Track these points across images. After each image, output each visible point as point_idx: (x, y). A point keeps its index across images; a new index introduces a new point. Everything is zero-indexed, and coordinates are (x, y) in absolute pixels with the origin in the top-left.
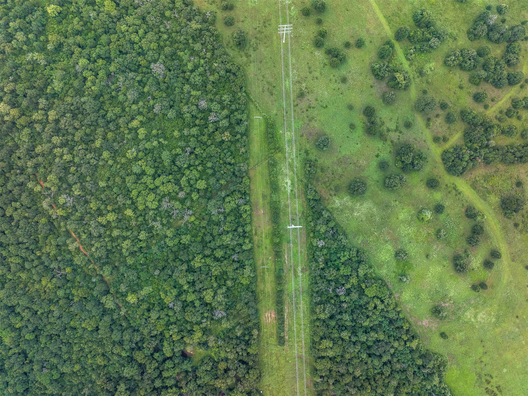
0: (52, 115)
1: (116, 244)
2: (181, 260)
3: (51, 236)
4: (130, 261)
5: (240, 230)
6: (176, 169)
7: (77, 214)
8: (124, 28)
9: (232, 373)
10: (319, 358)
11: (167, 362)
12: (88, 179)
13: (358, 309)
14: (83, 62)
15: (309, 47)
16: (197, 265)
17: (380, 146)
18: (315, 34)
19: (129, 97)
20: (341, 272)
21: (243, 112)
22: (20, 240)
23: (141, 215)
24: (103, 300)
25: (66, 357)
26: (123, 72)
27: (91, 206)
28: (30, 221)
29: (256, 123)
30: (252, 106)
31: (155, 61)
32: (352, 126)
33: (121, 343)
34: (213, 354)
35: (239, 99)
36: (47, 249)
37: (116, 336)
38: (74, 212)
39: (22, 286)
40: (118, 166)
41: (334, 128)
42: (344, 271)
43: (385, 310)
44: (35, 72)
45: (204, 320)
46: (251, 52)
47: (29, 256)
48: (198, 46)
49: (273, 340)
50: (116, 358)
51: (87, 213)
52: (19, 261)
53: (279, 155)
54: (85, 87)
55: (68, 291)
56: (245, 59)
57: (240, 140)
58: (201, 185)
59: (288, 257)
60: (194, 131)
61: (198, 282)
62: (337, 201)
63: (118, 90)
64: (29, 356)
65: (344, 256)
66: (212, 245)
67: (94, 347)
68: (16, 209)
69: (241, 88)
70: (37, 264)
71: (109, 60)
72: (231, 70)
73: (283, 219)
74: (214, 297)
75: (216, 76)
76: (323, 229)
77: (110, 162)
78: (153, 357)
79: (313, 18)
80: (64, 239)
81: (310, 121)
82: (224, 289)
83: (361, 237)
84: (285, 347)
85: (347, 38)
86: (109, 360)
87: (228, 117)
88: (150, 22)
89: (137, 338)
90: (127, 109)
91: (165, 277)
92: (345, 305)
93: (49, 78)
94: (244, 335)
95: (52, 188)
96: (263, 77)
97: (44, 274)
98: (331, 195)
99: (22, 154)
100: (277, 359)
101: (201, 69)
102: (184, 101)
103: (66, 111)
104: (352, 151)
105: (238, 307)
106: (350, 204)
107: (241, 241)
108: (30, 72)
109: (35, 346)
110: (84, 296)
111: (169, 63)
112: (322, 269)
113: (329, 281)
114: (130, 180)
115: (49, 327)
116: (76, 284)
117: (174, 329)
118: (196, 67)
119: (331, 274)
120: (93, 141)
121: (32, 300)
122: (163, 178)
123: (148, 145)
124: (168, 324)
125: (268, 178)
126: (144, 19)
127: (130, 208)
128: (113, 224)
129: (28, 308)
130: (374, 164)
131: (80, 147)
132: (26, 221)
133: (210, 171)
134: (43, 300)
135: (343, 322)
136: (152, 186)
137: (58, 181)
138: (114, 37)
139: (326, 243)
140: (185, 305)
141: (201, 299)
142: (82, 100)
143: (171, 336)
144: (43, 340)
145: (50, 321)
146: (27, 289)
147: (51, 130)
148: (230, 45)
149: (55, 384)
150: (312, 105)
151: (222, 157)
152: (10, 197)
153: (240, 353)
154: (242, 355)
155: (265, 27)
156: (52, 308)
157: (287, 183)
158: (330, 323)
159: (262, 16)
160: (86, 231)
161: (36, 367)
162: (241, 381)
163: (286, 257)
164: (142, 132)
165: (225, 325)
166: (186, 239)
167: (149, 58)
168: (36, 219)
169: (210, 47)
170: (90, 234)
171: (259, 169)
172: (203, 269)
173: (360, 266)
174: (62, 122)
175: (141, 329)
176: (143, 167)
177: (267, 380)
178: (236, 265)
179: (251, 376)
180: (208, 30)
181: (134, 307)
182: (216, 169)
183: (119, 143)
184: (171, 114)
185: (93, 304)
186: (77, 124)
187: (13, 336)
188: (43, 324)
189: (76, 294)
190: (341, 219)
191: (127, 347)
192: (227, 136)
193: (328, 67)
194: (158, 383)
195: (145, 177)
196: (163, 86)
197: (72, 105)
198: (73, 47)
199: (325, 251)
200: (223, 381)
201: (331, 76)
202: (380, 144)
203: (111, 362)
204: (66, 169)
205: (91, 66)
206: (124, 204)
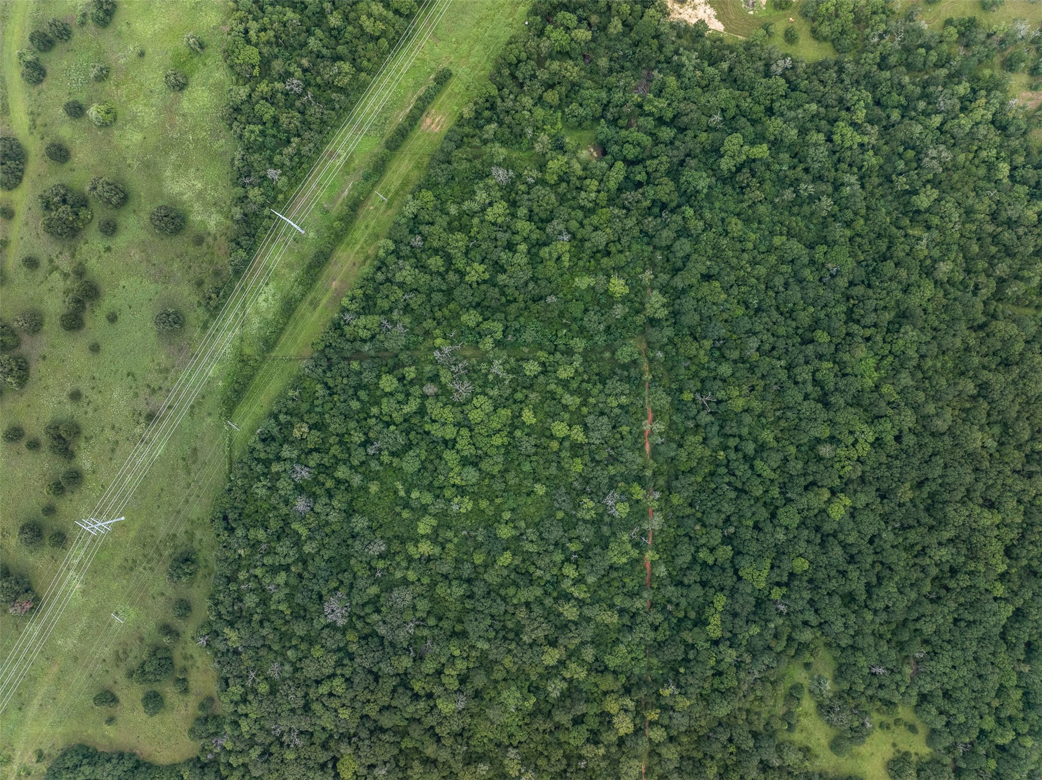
0: (551, 657)
1: (584, 385)
2: (503, 293)
3: (683, 468)
4: (579, 344)
5: (380, 277)
6: (412, 435)
7: (613, 472)
8: (344, 714)
9: (543, 75)
10: (401, 15)
11: (630, 157)
12: (560, 515)
13: (291, 46)
14: (445, 706)
15: (90, 483)
16: (481, 268)
17: (94, 261)
18: (69, 496)
19: (409, 598)
20: (272, 111)
21: (253, 450)
22: (733, 495)
23: (515, 402)
24: (662, 313)
25: (785, 268)
26: (393, 645)
27: (581, 467)
28: (699, 515)
29: (247, 423)
30: (236, 453)
31: (332, 626)
32: (112, 318)
33: (683, 232)
34: (560, 125)
35: (245, 476)
36: (699, 451)
37: (684, 246)
38: (618, 478)
39: (783, 423)
40: (498, 501)
41: (139, 334)
42: (268, 112)
43: (250, 17)
44: (540, 748)
45: (531, 180)
46: (182, 538)
47: (737, 460)
48: (251, 601)
49: (455, 86)
50: (708, 215)
51: (598, 462)
52: (758, 464)
53: (248, 351)
54: (471, 666)
55: (713, 365)
56: (198, 534)
57: (284, 410)
58: (388, 383)
59: (343, 191)
60: (342, 472)
61: (499, 243)
62: (213, 223)
63: (421, 623)
64: (845, 309)
65: (252, 132)
66: (437, 282)
67: (730, 253)
68: (712, 550)
69: (230, 490)
70: (731, 439)
71: (404, 681)
72: (226, 529)
73: (309, 250)
74: (491, 204)
75: (252, 534)
76: (255, 193)
77: (507, 515)
78: (649, 177)
79: (52, 523)
80: (662, 449)
81: (167, 370)
82: (466, 205)
83: (216, 146)
84: (445, 65)
85: (28, 457)
86: (723, 220)
87: (278, 459)
88: (299, 694)
89: (650, 223)
90: (426, 580)
91: (543, 283)
92: (305, 62)
93: (526, 724)
94: (489, 121)
95: (626, 537)
96: (189, 485)
97: (732, 415)
98: (215, 239)
99: (643, 629)
100: (469, 55)
101: (268, 560)
102: (328, 530)
103: (525, 647)
104: (139, 281)
105: (465, 165)
106: (197, 207)
107: (391, 259)
108: (546, 753)
109: (822, 316)
110: (690, 339)
111: (313, 608)
112: (299, 136)
113: (302, 113)
114: (494, 465)
115: (782, 331)
116: (694, 368)
117: (585, 199)
118: (274, 570)
119: (289, 120)
120: (516, 570)
121: (781, 390)
122: (436, 431)
123: (427, 498)
124: (589, 212)
125: (289, 329)
126: (307, 708)
127: (524, 423)
128: (567, 416)
129: (796, 383)
130: (120, 241)
131: (539, 573)
132: (705, 519)
133: (362, 394)
134: (763, 377)
135: (326, 41)
136: (465, 432)
137: (612, 545)
138: (372, 711)
139: (266, 170)
140: (543, 222)
141: (513, 215)
142: (486, 646)
143: (599, 191)
144: (804, 317)
145: (772, 340)
146: (778, 413)
147: (570, 635)
148: (206, 571)
149: (829, 239)
150: (148, 391)
151: (330, 405)
152: (708, 575)
153: (512, 96)
154: (511, 92)
155: (134, 561)
156: (755, 356)
157: (266, 300)
158: (346, 51)
159: (128, 581)
160: (618, 436)
161: (842, 282)
162: (539, 55)
163: (346, 193)
164: (424, 527)
165: (501, 152)
166: (470, 318)
167: (338, 636)
168: (688, 511)
169: (233, 587)
170: (614, 427)
171: (293, 352)
172: (479, 257)
173: (239, 102)
174: (540, 634)
175: (636, 232)
176: (457, 470)
177: (505, 35)
178: (425, 229)
179: (516, 52)
180: (219, 615)
181: (629, 274)
182: (351, 392)
183: (475, 536)
184: (360, 523)
185: (683, 318)
186: (522, 614)
187: (848, 354)
188: (789, 341)
189: (702, 352)
190: (225, 192)
191: (677, 218)
192: (300, 430)
193: (85, 433)
194: (666, 133)
195: (465, 453)
196: (347, 577)
197: (510, 651)
198: (448, 742)
199: (277, 158)
200: (563, 72)
201: (90, 414)
202: (94, 266)
203: (723, 215)
204: (585, 553)
205: (437, 690)
206: (528, 435)
